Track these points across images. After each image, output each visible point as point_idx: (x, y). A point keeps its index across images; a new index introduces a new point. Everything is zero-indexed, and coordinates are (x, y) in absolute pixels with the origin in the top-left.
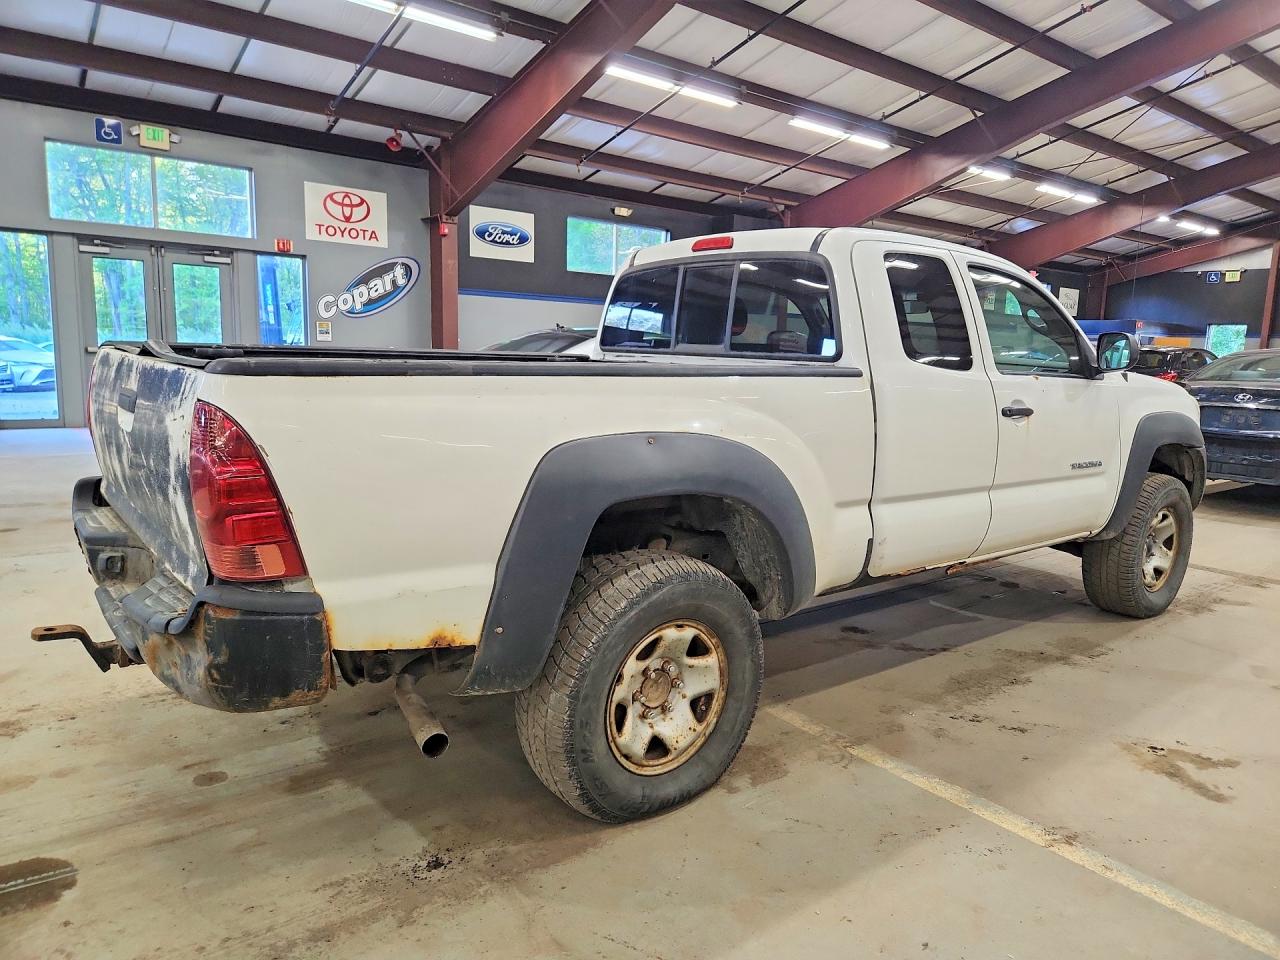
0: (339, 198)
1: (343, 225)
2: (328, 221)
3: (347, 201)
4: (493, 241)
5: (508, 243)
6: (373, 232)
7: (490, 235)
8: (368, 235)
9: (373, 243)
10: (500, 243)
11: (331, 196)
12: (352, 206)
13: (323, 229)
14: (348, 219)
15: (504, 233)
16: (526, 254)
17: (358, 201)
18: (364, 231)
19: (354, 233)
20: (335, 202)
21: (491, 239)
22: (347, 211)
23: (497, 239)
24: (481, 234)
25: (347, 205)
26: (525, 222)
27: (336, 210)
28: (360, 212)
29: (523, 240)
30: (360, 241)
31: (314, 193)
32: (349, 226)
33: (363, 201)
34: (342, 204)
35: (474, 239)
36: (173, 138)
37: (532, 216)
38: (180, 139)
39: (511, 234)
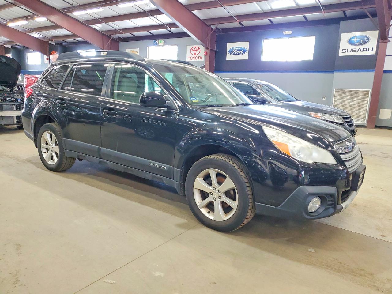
0: (193, 49)
1: (194, 56)
2: (191, 55)
3: (195, 49)
4: (234, 54)
5: (239, 54)
6: (201, 57)
7: (233, 51)
8: (199, 58)
9: (201, 60)
10: (237, 54)
11: (192, 49)
12: (196, 50)
13: (190, 58)
14: (195, 54)
15: (237, 51)
16: (245, 57)
17: (197, 48)
18: (199, 57)
19: (196, 58)
20: (193, 50)
22: (195, 51)
23: (235, 53)
24: (230, 52)
25: (195, 50)
26: (245, 45)
27: (192, 52)
28: (198, 52)
29: (244, 52)
30: (198, 60)
31: (189, 48)
32: (195, 56)
33: (199, 48)
34: (194, 50)
35: (228, 54)
36: (164, 42)
37: (248, 43)
38: (165, 42)
39: (240, 50)
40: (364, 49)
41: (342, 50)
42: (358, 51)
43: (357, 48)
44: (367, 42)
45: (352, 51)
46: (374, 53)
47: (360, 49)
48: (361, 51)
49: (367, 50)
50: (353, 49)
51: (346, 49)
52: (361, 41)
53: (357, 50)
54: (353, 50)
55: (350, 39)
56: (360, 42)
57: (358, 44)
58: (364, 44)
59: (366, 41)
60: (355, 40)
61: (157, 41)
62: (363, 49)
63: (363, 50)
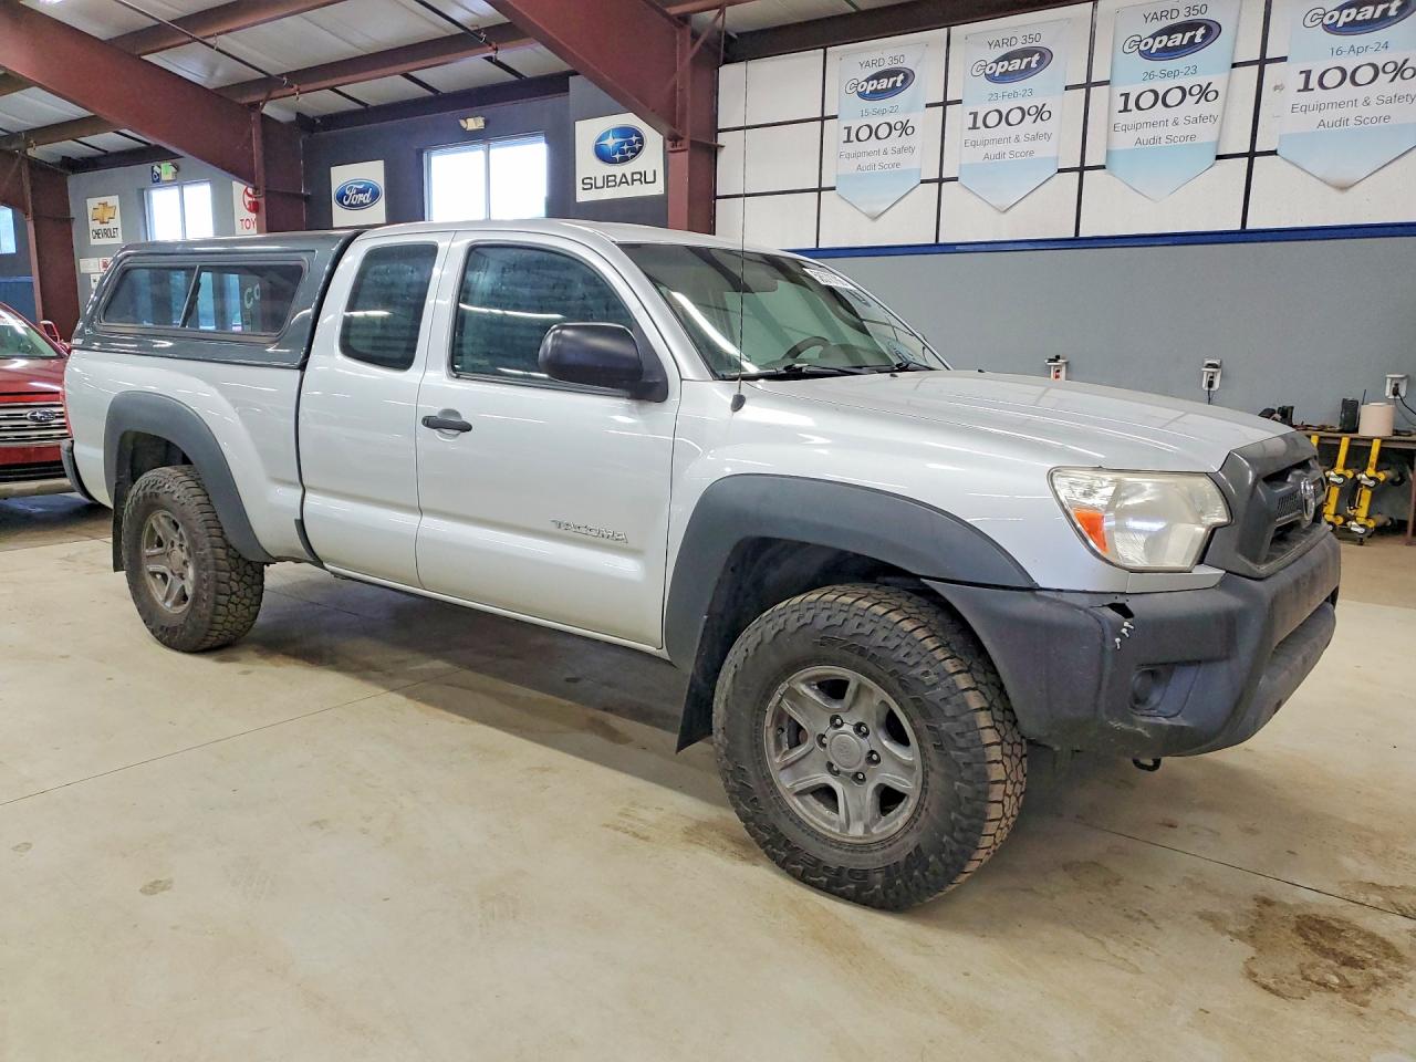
4: (351, 205)
5: (361, 205)
7: (348, 197)
11: (245, 190)
15: (357, 193)
20: (248, 194)
21: (346, 203)
23: (353, 202)
24: (340, 198)
29: (375, 196)
35: (336, 207)
36: (173, 169)
37: (382, 162)
38: (177, 168)
39: (363, 191)
40: (637, 177)
41: (583, 183)
42: (621, 182)
43: (618, 170)
44: (641, 148)
45: (607, 180)
46: (657, 189)
47: (624, 175)
48: (627, 182)
49: (642, 178)
50: (608, 176)
51: (591, 178)
52: (625, 147)
53: (618, 181)
54: (608, 182)
55: (599, 140)
56: (622, 152)
57: (618, 156)
58: (632, 157)
59: (637, 146)
60: (611, 142)
61: (156, 168)
62: (633, 174)
63: (633, 180)
